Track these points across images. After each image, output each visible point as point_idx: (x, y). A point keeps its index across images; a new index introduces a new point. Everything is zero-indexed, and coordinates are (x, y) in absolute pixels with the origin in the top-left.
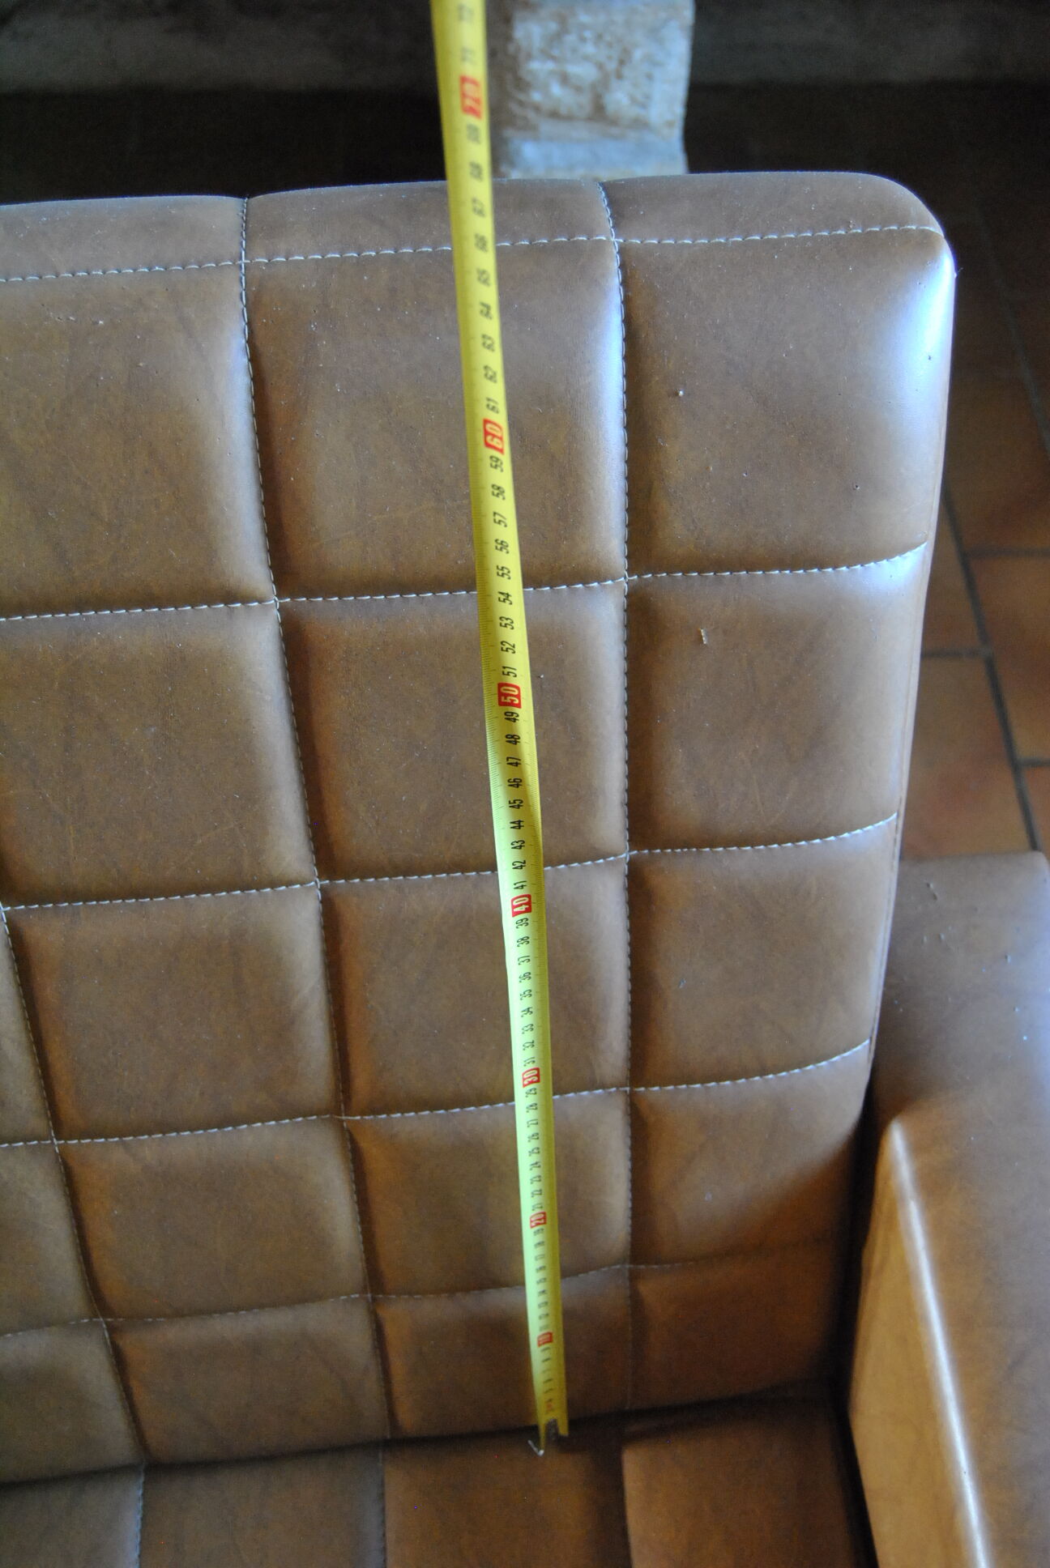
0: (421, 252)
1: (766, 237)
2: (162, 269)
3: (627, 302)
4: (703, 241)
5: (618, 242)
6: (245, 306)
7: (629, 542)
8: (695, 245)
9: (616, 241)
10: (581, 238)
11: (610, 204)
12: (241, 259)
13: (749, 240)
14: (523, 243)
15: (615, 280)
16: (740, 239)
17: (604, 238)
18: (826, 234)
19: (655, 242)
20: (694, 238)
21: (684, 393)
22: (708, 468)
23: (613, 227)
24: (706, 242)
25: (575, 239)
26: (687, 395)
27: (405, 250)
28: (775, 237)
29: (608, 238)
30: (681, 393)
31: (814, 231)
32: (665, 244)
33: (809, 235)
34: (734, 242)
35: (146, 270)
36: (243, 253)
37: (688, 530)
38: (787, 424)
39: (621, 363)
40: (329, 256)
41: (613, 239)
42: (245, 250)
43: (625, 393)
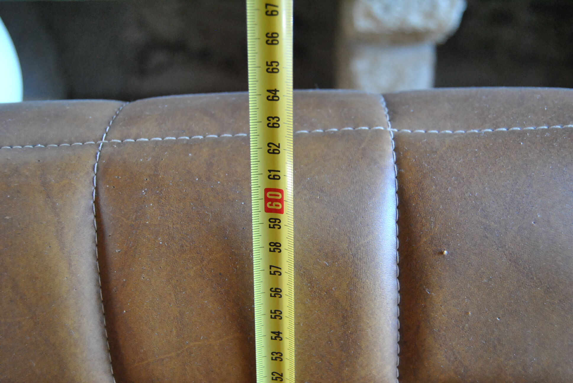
0: (238, 137)
1: (511, 129)
2: (43, 146)
3: (400, 177)
4: (461, 131)
5: (393, 132)
6: (96, 175)
7: (400, 367)
8: (455, 134)
9: (391, 131)
10: (364, 128)
11: (387, 106)
12: (102, 140)
13: (497, 132)
14: (318, 131)
15: (390, 160)
16: (490, 130)
17: (382, 128)
18: (559, 127)
19: (423, 131)
20: (454, 129)
21: (448, 252)
22: (467, 313)
23: (390, 121)
24: (463, 132)
25: (359, 128)
26: (450, 254)
27: (225, 135)
28: (519, 129)
29: (385, 128)
30: (445, 252)
31: (548, 124)
32: (431, 134)
33: (546, 127)
34: (485, 133)
35: (31, 147)
36: (105, 135)
37: (449, 360)
38: (535, 278)
39: (395, 226)
40: (167, 138)
41: (389, 129)
42: (107, 134)
43: (398, 250)
